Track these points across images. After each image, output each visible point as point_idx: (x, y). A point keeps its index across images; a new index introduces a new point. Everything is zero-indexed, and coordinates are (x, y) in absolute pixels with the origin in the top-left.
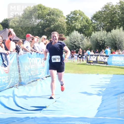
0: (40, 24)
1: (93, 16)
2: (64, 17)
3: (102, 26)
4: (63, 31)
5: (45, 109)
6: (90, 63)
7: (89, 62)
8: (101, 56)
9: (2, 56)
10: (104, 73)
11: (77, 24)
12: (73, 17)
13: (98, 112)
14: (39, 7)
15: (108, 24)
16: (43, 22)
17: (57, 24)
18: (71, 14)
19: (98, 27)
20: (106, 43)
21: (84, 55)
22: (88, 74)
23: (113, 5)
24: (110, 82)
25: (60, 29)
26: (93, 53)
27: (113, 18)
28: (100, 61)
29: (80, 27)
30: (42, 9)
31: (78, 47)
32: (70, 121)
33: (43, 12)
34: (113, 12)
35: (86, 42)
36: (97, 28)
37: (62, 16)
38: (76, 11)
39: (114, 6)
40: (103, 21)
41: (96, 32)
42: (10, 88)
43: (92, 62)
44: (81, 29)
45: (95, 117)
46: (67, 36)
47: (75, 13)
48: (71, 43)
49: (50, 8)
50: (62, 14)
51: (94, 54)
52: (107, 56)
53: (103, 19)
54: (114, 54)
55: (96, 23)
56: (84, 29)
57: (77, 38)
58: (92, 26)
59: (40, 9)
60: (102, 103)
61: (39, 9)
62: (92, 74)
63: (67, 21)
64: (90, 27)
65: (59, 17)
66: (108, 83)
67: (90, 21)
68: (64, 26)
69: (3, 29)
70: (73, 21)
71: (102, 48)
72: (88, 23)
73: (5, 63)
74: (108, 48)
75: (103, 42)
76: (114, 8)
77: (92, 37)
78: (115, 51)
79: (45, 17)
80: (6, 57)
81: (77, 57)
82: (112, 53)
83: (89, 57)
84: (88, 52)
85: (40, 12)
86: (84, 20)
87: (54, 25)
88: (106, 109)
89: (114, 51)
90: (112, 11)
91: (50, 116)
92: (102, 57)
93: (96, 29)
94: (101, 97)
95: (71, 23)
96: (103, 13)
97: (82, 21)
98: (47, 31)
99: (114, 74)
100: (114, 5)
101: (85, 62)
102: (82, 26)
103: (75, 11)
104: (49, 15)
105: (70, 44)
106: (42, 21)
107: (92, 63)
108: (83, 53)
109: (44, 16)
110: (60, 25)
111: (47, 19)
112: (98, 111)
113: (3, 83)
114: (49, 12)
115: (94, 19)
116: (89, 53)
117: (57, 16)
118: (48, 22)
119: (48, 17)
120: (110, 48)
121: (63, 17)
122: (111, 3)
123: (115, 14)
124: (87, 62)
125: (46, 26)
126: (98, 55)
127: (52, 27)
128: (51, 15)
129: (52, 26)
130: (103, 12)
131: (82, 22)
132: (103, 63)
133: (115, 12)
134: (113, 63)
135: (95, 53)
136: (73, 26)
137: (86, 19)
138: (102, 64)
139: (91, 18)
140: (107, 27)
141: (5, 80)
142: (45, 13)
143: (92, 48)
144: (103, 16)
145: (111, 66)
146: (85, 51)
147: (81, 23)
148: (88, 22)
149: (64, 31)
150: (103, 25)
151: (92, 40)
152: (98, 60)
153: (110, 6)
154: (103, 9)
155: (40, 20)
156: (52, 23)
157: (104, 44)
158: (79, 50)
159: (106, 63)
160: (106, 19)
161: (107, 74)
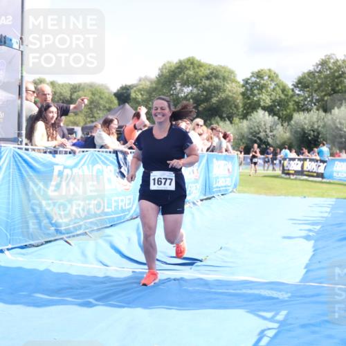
0: (190, 96)
1: (296, 81)
2: (239, 83)
3: (314, 101)
4: (235, 109)
5: (199, 263)
6: (288, 174)
7: (286, 172)
8: (311, 160)
9: (117, 156)
10: (316, 195)
11: (264, 98)
12: (255, 84)
13: (307, 272)
14: (189, 63)
15: (326, 98)
16: (195, 91)
17: (223, 95)
18: (251, 77)
19: (306, 103)
20: (320, 136)
21: (276, 159)
22: (285, 196)
23: (337, 60)
24: (329, 213)
25: (231, 107)
26: (295, 154)
27: (337, 85)
28: (309, 171)
29: (270, 104)
30: (196, 67)
31: (265, 142)
32: (251, 289)
33: (197, 73)
34: (337, 74)
35: (282, 132)
36: (305, 105)
37: (234, 81)
38: (262, 70)
39: (341, 62)
40: (316, 91)
41: (302, 113)
42: (131, 219)
43: (293, 172)
44: (271, 106)
45: (301, 282)
46: (243, 119)
47: (259, 75)
48: (251, 133)
49: (210, 65)
50: (234, 77)
51: (297, 157)
52: (323, 162)
53: (316, 87)
54: (337, 158)
55: (302, 94)
56: (278, 107)
57: (265, 125)
58: (294, 101)
59: (192, 66)
60: (314, 255)
61: (190, 67)
62: (293, 196)
63: (243, 90)
64: (290, 103)
65: (228, 83)
66: (326, 215)
67: (290, 91)
68: (238, 101)
69: (119, 105)
70: (256, 92)
71: (312, 146)
72: (286, 95)
73: (122, 170)
74: (324, 145)
75: (316, 133)
76: (340, 66)
77: (292, 122)
78: (341, 152)
79: (201, 83)
80: (125, 159)
81: (263, 163)
82: (332, 155)
83: (286, 163)
84: (285, 152)
85: (191, 73)
86: (278, 89)
87: (217, 99)
88: (323, 268)
89: (338, 151)
90: (335, 71)
91: (211, 277)
92: (313, 163)
93: (302, 106)
94: (312, 242)
95: (251, 95)
96: (317, 74)
97: (273, 91)
98: (204, 109)
99: (338, 198)
100: (339, 59)
101: (278, 172)
102: (274, 101)
103: (259, 72)
104: (208, 78)
105: (250, 136)
106: (195, 89)
107: (293, 174)
108: (275, 154)
109: (199, 81)
110: (230, 99)
111: (204, 86)
112: (306, 270)
113: (120, 208)
114: (208, 72)
115: (298, 87)
116: (286, 155)
117: (224, 81)
118: (205, 93)
119: (207, 82)
120: (329, 146)
121: (236, 82)
122: (333, 56)
123: (341, 77)
124: (283, 173)
125: (201, 101)
126: (305, 160)
127: (214, 102)
128: (213, 79)
129: (214, 100)
130: (318, 72)
131: (274, 94)
132: (315, 174)
133: (340, 72)
134: (335, 174)
135: (298, 155)
136: (256, 101)
137: (281, 87)
138: (313, 176)
139: (293, 85)
140: (324, 102)
141: (123, 204)
142: (201, 74)
143: (294, 144)
144: (317, 82)
145: (332, 181)
146: (279, 150)
147: (270, 95)
148: (285, 93)
149: (237, 109)
150: (316, 100)
151: (293, 128)
152: (305, 169)
153: (332, 61)
154: (317, 67)
155: (191, 88)
156: (213, 94)
157: (318, 137)
158: (267, 149)
159: (321, 175)
160: (322, 86)
161: (322, 196)
